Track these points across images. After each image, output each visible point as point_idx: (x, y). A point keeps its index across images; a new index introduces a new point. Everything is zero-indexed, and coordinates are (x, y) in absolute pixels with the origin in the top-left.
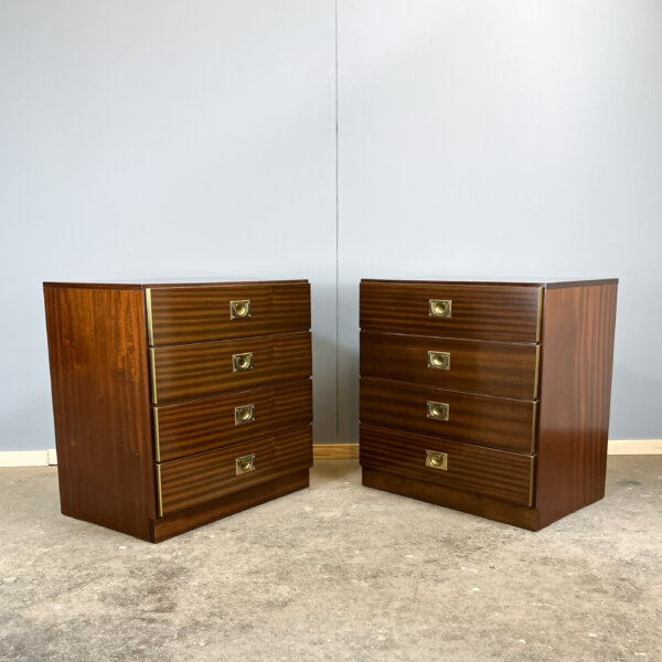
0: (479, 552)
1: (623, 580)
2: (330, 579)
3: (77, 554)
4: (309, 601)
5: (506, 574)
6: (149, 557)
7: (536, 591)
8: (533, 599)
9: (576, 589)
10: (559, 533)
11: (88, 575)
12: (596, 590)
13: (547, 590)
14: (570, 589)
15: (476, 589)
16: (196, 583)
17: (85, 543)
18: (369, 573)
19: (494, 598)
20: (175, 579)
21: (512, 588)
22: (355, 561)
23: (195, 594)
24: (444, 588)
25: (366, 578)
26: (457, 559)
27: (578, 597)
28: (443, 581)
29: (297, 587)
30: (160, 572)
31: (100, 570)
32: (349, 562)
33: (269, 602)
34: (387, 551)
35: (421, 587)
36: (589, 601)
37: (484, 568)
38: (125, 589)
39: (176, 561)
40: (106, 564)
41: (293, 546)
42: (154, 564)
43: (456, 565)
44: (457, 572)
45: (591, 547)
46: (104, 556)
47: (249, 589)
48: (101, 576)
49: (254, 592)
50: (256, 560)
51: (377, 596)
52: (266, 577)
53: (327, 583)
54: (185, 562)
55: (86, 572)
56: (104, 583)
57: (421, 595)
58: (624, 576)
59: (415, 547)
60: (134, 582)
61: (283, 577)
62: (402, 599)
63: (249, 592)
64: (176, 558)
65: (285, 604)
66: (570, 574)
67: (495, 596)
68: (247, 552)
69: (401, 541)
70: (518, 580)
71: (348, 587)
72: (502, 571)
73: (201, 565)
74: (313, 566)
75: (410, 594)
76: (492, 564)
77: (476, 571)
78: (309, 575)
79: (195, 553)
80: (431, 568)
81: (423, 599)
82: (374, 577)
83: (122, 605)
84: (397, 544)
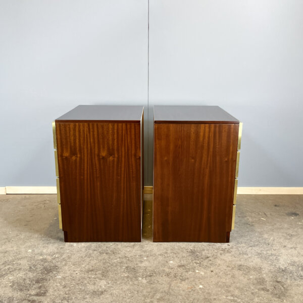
0: (207, 260)
1: (278, 282)
2: (128, 277)
3: (6, 255)
4: (114, 291)
5: (218, 276)
6: (41, 257)
7: (231, 289)
8: (230, 294)
9: (252, 288)
10: (250, 248)
11: (9, 269)
12: (263, 289)
13: (237, 288)
14: (250, 288)
15: (201, 286)
16: (60, 277)
17: (12, 247)
18: (148, 273)
19: (209, 293)
20: (50, 274)
21: (220, 286)
22: (143, 265)
23: (59, 285)
24: (184, 285)
25: (146, 277)
26: (195, 265)
27: (253, 293)
28: (184, 280)
29: (110, 282)
30: (44, 268)
31: (15, 266)
32: (140, 265)
33: (94, 291)
34: (160, 258)
35: (173, 284)
36: (258, 297)
37: (208, 271)
38: (25, 279)
39: (54, 261)
40: (19, 262)
41: (114, 253)
42: (42, 263)
43: (194, 269)
44: (194, 273)
45: (266, 258)
46: (19, 256)
47: (86, 282)
48: (15, 269)
49: (88, 284)
50: (93, 262)
51: (149, 290)
52: (96, 274)
53: (126, 279)
54: (58, 262)
55: (8, 267)
56: (15, 275)
57: (172, 290)
58: (279, 279)
59: (175, 256)
60: (31, 275)
61: (104, 275)
62: (162, 292)
63: (85, 284)
64: (54, 259)
65: (102, 293)
66: (251, 277)
67: (210, 291)
68: (90, 256)
69: (169, 252)
70: (224, 280)
71: (136, 283)
72: (217, 274)
73: (66, 265)
74: (121, 267)
75: (166, 289)
76: (212, 269)
77: (203, 274)
78: (118, 273)
79: (64, 256)
80: (181, 270)
81: (172, 293)
82: (150, 276)
83: (21, 290)
84: (166, 253)
